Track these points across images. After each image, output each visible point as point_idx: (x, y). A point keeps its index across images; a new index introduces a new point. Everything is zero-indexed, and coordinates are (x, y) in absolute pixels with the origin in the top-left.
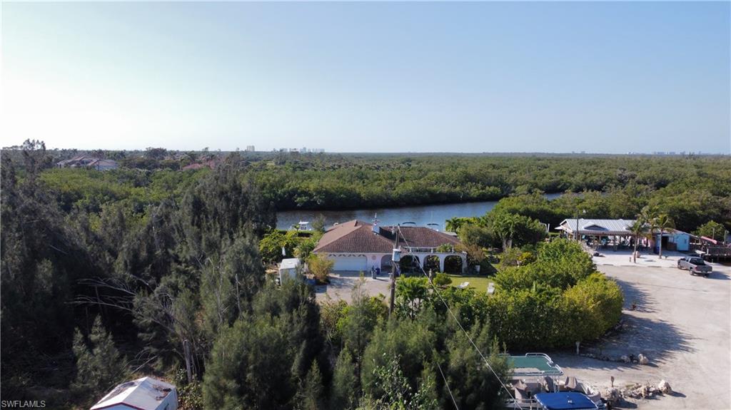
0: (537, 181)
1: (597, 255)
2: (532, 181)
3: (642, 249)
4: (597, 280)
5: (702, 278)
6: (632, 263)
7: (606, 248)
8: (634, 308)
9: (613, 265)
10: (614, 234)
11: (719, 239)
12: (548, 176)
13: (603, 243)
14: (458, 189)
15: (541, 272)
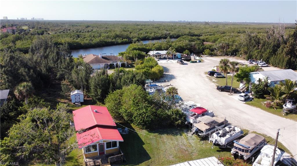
0: (139, 36)
1: (158, 61)
2: (138, 36)
3: (169, 58)
4: (158, 66)
5: (182, 65)
6: (167, 62)
7: (161, 59)
8: (166, 72)
9: (162, 63)
10: (163, 55)
11: (188, 55)
12: (143, 34)
13: (160, 57)
14: (114, 40)
15: (146, 66)
